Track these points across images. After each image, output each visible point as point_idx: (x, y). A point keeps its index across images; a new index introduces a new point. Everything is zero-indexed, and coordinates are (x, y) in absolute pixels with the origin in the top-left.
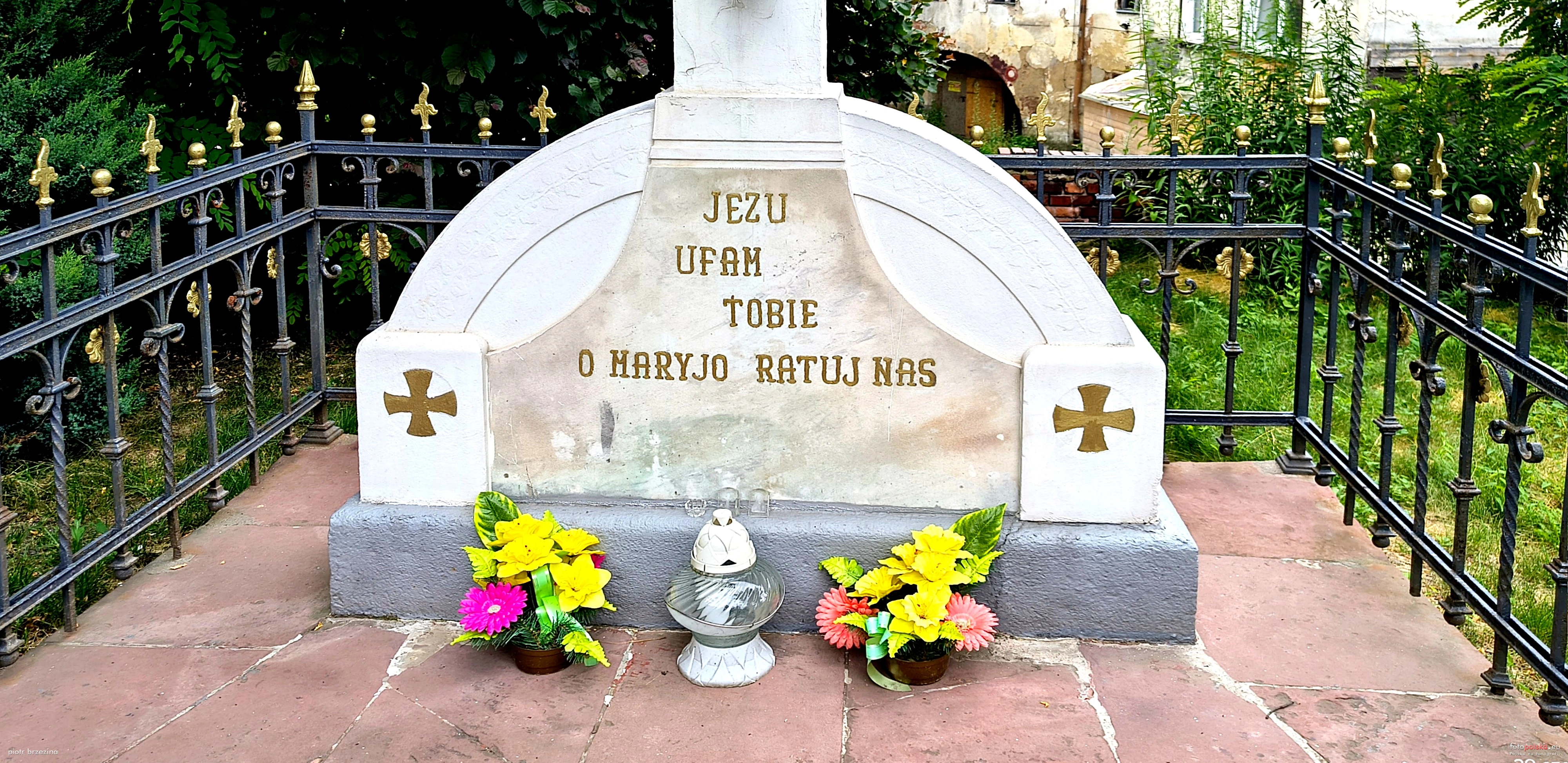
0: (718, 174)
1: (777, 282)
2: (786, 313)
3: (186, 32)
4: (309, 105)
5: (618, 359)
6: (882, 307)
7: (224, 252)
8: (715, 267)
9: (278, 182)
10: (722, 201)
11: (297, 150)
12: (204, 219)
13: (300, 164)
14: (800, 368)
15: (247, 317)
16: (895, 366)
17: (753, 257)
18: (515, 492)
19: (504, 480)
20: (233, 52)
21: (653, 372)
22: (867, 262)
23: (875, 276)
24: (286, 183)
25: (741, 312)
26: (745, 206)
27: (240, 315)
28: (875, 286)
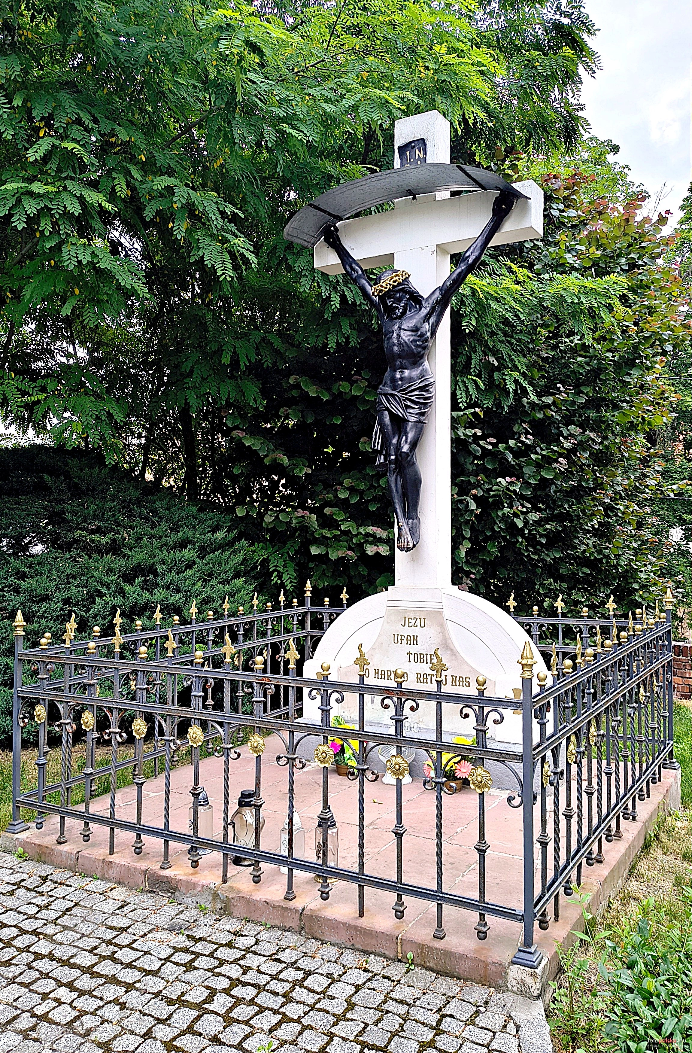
0: (406, 611)
1: (423, 647)
2: (425, 658)
3: (278, 572)
4: (309, 594)
5: (376, 671)
6: (454, 657)
7: (275, 639)
8: (404, 642)
9: (295, 619)
10: (407, 620)
11: (303, 609)
12: (270, 627)
13: (304, 615)
14: (429, 678)
15: (282, 664)
16: (458, 679)
17: (416, 638)
18: (346, 719)
19: (342, 714)
20: (295, 579)
21: (386, 677)
22: (449, 641)
23: (452, 647)
24: (298, 620)
25: (412, 657)
26: (413, 622)
27: (279, 663)
28: (452, 650)
